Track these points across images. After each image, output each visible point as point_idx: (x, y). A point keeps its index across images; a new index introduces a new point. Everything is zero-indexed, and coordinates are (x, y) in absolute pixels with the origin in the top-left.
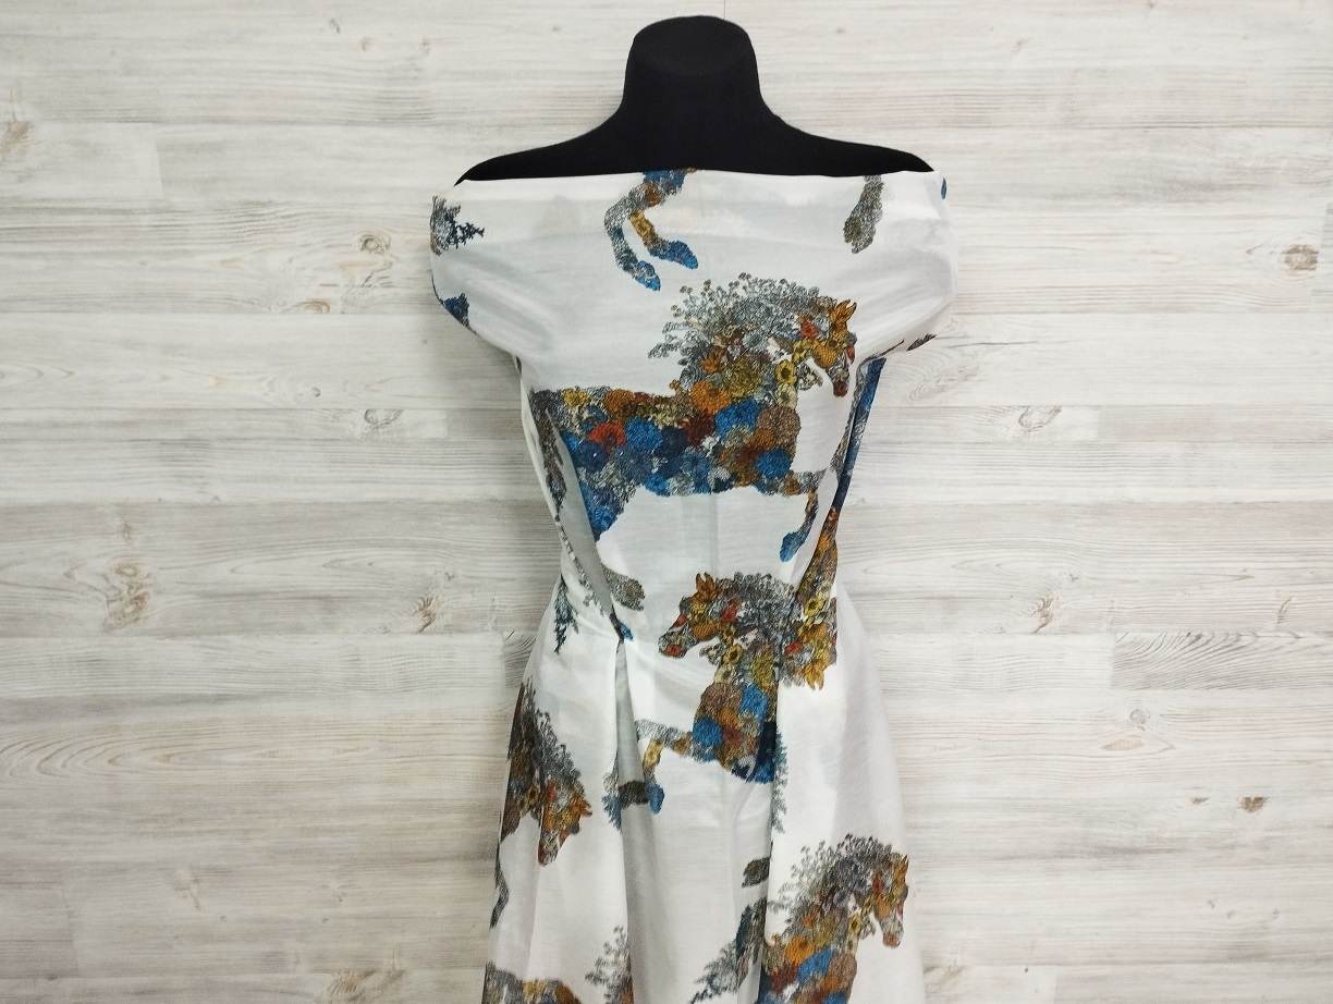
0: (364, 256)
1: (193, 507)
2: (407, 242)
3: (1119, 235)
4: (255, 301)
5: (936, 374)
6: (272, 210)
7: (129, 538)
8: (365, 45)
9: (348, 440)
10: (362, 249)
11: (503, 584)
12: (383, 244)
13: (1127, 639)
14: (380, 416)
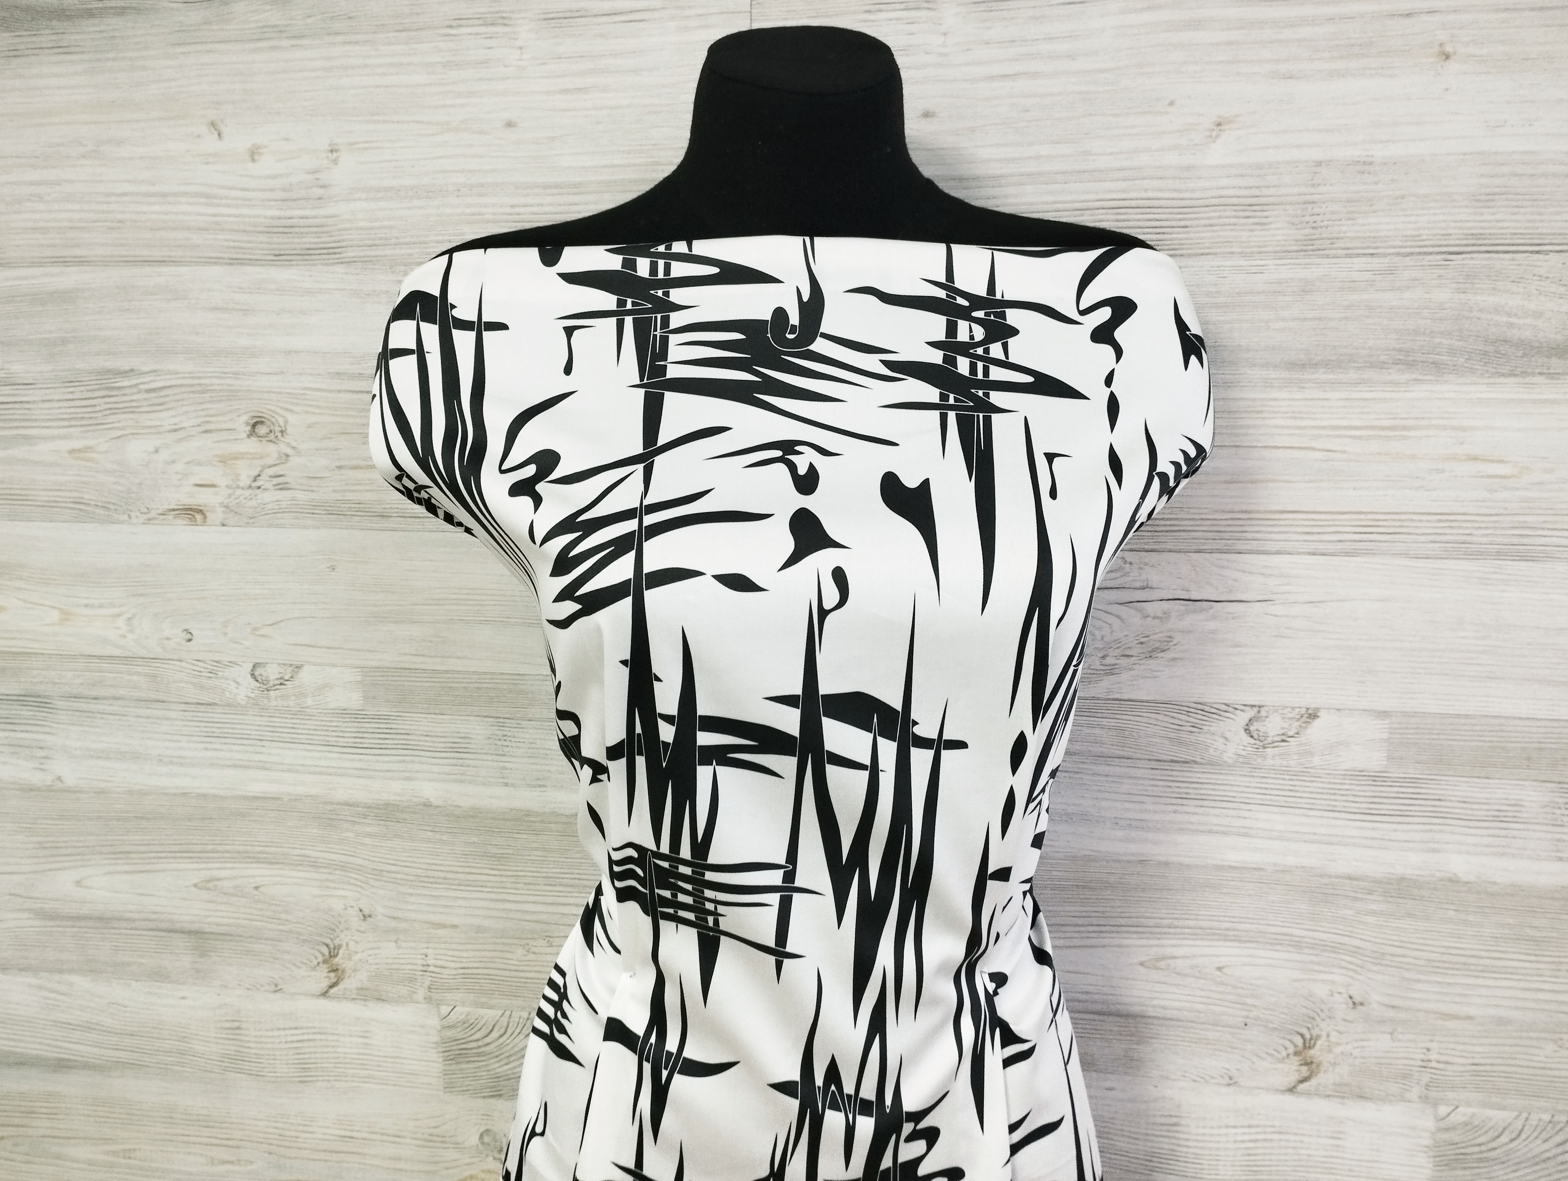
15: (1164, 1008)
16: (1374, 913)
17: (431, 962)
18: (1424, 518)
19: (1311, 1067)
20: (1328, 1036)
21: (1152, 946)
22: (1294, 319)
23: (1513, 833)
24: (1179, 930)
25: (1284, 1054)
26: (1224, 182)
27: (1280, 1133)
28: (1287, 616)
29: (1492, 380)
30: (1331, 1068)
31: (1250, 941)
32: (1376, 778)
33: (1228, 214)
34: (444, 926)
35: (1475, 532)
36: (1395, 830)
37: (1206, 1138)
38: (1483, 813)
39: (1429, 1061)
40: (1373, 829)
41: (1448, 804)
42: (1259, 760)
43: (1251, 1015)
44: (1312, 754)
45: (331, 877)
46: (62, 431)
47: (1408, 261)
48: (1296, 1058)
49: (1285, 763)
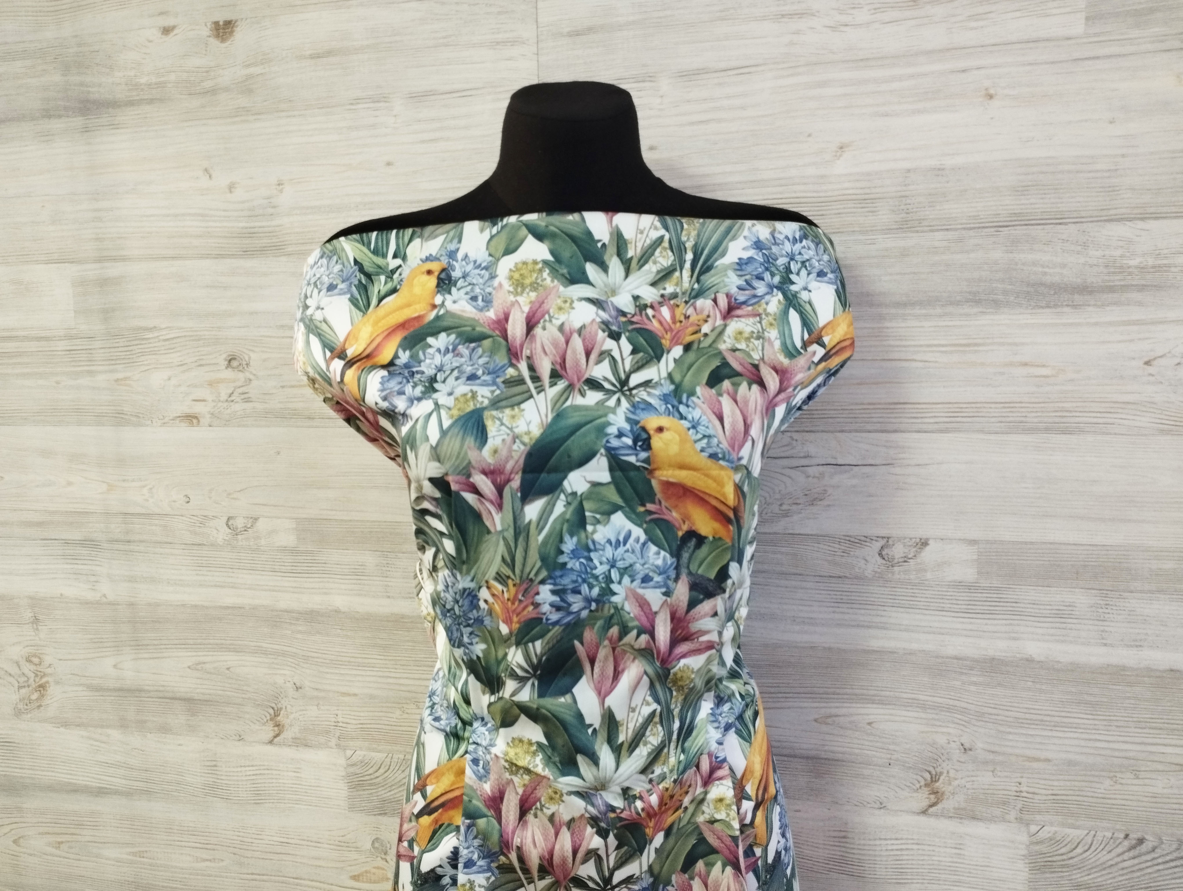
0: (229, 374)
1: (87, 604)
2: (265, 360)
3: (976, 345)
4: (141, 415)
5: (778, 496)
6: (156, 334)
7: (37, 629)
8: (231, 188)
9: (212, 545)
10: (226, 368)
11: (346, 699)
12: (244, 363)
13: (1043, 834)
14: (239, 523)
15: (832, 752)
16: (975, 684)
17: (340, 720)
18: (993, 406)
19: (937, 796)
20: (948, 772)
21: (821, 708)
22: (898, 274)
23: (1069, 626)
24: (840, 696)
25: (918, 786)
26: (846, 185)
27: (918, 844)
28: (904, 475)
29: (1034, 311)
30: (951, 797)
31: (889, 704)
32: (970, 587)
33: (849, 206)
34: (349, 695)
35: (1028, 415)
36: (986, 624)
37: (866, 848)
38: (1049, 612)
39: (1021, 792)
40: (971, 623)
41: (1022, 605)
42: (890, 575)
43: (893, 757)
44: (926, 571)
45: (275, 661)
46: (112, 367)
47: (971, 233)
48: (926, 789)
49: (907, 577)
